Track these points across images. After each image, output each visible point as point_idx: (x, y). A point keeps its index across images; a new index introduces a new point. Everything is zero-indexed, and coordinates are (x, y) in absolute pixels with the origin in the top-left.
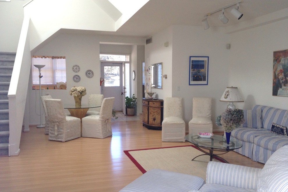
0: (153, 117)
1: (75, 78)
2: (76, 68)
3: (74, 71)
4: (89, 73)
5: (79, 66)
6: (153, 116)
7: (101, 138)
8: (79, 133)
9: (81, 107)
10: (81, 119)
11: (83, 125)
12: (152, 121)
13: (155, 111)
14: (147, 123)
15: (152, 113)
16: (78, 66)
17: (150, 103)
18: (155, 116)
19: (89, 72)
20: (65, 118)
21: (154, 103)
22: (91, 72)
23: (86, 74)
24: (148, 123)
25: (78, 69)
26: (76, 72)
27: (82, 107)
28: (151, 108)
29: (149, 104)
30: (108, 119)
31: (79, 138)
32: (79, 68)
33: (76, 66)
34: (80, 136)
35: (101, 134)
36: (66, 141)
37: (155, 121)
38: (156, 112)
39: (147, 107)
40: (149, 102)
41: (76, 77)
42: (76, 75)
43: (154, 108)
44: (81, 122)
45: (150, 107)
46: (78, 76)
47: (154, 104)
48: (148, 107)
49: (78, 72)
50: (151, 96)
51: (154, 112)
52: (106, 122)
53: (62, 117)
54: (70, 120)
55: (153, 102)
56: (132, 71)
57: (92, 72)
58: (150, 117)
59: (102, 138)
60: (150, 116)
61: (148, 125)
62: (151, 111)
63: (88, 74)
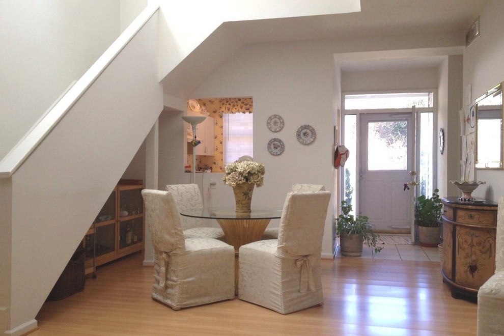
0: (469, 260)
1: (272, 146)
2: (275, 123)
3: (269, 129)
4: (305, 134)
5: (282, 117)
6: (467, 256)
7: (280, 311)
8: (230, 287)
9: (250, 216)
10: (237, 248)
11: (241, 265)
12: (466, 272)
13: (475, 240)
14: (450, 277)
15: (466, 246)
16: (280, 118)
17: (460, 213)
18: (474, 257)
19: (304, 131)
20: (183, 244)
21: (473, 213)
22: (308, 131)
23: (298, 135)
24: (453, 279)
25: (279, 124)
26: (276, 132)
27: (253, 215)
28: (463, 231)
29: (455, 217)
30: (306, 256)
31: (229, 300)
32: (283, 123)
33: (275, 116)
34: (232, 295)
35: (280, 300)
36: (182, 309)
37: (476, 274)
38: (479, 244)
39: (451, 227)
40: (455, 210)
41: (276, 143)
42: (275, 140)
43: (472, 232)
44: (237, 256)
45: (458, 228)
46: (280, 141)
47: (471, 217)
48: (455, 227)
49: (280, 130)
50: (469, 193)
51: (472, 246)
52: (299, 264)
53: (172, 240)
54: (200, 251)
55: (469, 213)
56: (439, 129)
57: (313, 132)
58: (458, 260)
59: (283, 312)
60: (457, 256)
61: (452, 282)
62: (461, 240)
63: (302, 135)
